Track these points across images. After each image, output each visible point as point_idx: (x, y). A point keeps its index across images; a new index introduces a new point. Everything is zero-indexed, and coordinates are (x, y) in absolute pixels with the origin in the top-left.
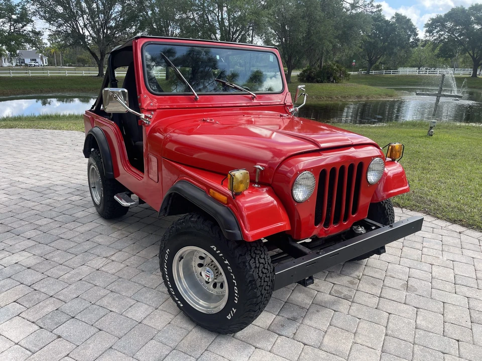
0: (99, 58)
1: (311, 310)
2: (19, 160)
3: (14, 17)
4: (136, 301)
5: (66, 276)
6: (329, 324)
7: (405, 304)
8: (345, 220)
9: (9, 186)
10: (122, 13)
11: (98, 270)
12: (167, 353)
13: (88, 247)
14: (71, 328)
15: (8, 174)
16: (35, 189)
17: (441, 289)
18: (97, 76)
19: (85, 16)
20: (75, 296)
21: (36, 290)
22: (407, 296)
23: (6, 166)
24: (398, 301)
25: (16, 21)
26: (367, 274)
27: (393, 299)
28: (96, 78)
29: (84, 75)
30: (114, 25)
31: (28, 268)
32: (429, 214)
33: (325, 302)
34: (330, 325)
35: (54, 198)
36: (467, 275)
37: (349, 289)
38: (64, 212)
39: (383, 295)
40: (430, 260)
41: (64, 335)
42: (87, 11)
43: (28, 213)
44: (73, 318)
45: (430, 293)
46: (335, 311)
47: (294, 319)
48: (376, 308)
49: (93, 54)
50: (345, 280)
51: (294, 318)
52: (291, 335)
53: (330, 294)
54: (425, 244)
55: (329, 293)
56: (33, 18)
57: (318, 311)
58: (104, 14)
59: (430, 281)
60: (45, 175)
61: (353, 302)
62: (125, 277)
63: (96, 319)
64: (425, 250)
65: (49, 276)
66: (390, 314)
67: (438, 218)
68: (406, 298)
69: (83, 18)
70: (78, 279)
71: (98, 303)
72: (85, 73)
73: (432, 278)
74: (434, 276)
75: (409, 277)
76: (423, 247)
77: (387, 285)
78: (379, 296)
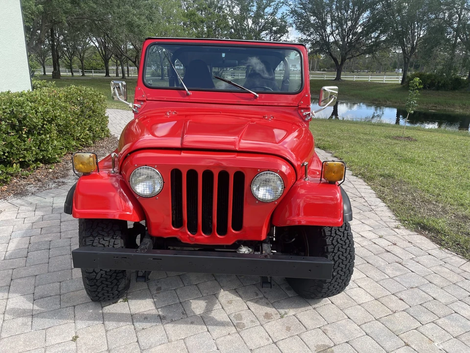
0: (340, 63)
3: (274, 28)
6: (184, 337)
8: (220, 233)
10: (369, 19)
14: (39, 254)
18: (334, 80)
19: (334, 24)
25: (276, 32)
26: (298, 316)
27: (285, 351)
28: (333, 81)
29: (325, 79)
30: (359, 31)
33: (212, 319)
40: (413, 338)
41: (30, 257)
44: (49, 249)
46: (208, 330)
47: (162, 318)
48: (251, 350)
49: (335, 60)
51: (165, 317)
52: (140, 328)
53: (228, 315)
55: (229, 313)
56: (289, 29)
57: (192, 323)
58: (351, 20)
61: (238, 332)
64: (430, 326)
69: (332, 26)
72: (326, 77)
75: (346, 342)
76: (433, 322)
77: (303, 336)
78: (275, 341)
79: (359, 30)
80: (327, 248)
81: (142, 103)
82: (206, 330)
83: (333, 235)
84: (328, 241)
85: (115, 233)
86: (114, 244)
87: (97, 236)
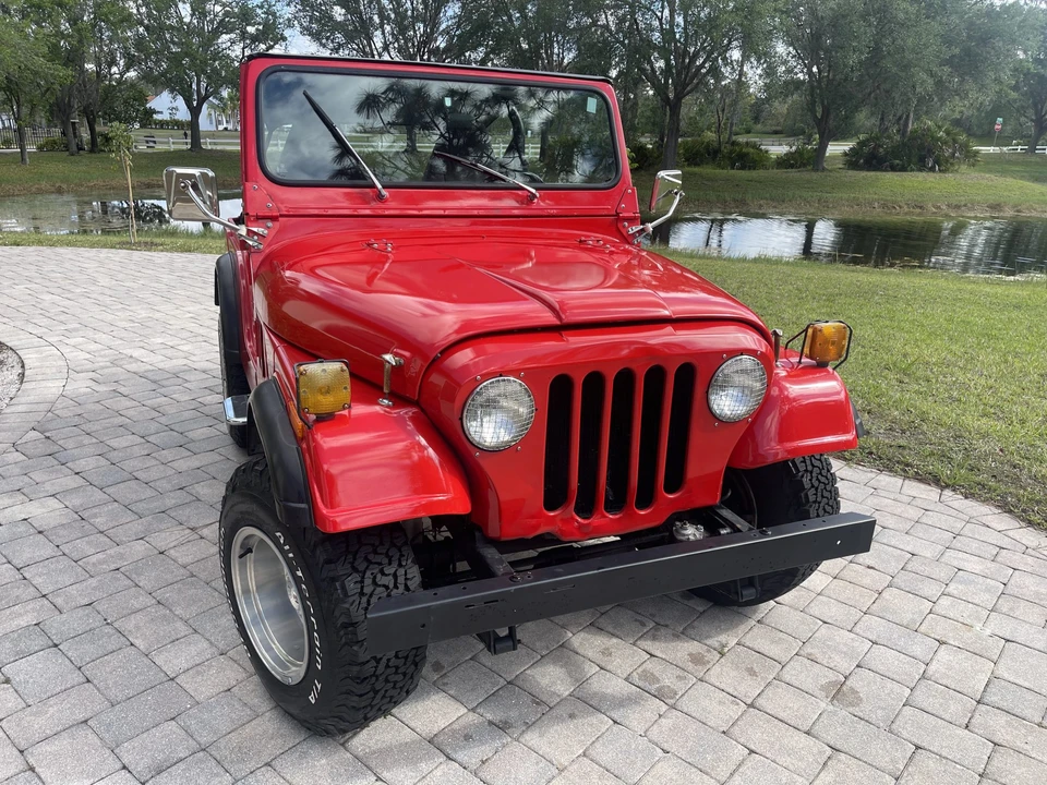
1: (554, 713)
2: (158, 315)
3: (251, 30)
4: (191, 631)
5: (94, 559)
6: (581, 751)
7: (808, 733)
8: (642, 504)
9: (108, 364)
10: (460, 21)
11: (162, 553)
12: (182, 755)
13: (173, 501)
14: (40, 666)
15: (121, 342)
16: (149, 375)
17: (929, 709)
19: (388, 28)
20: (86, 601)
21: (25, 579)
22: (824, 715)
23: (127, 325)
24: (792, 723)
26: (747, 644)
27: (782, 715)
30: (443, 45)
31: (40, 532)
32: (1010, 512)
33: (603, 697)
34: (584, 754)
35: (173, 396)
36: (1026, 684)
37: (680, 673)
38: (172, 427)
39: (761, 702)
40: (941, 629)
41: (16, 679)
42: (393, 16)
43: (107, 421)
44: (56, 646)
45: (892, 717)
46: (615, 722)
47: (503, 727)
48: (724, 732)
50: (684, 649)
51: (506, 723)
52: (474, 762)
53: (626, 679)
54: (952, 589)
55: (625, 675)
56: (287, 33)
57: (572, 716)
58: (424, 22)
59: (912, 685)
60: (185, 348)
61: (673, 707)
62: (203, 576)
63: (94, 657)
64: (945, 601)
65: (64, 554)
66: (752, 752)
67: (1030, 523)
68: (818, 719)
69: (383, 33)
70: (113, 567)
71: (116, 625)
73: (923, 677)
74: (930, 672)
75: (858, 666)
76: (943, 594)
77: (787, 677)
78: (749, 702)
79: (441, 43)
80: (806, 495)
81: (270, 224)
82: (612, 722)
83: (810, 468)
84: (806, 480)
85: (400, 551)
86: (406, 579)
87: (367, 568)
